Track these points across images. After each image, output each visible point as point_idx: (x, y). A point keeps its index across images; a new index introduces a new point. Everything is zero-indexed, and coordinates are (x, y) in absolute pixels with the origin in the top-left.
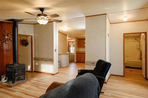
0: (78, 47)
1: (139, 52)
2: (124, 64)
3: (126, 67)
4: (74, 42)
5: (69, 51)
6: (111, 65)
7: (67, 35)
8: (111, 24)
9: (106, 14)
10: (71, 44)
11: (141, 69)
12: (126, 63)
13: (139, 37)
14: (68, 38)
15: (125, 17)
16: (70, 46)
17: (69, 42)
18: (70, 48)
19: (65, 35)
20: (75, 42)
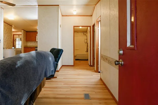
0: (26, 41)
1: (86, 45)
2: (74, 56)
3: (76, 60)
4: (21, 35)
5: (14, 46)
6: (63, 51)
7: (13, 26)
8: (62, 16)
9: (58, 5)
10: (16, 37)
11: (87, 60)
12: (76, 56)
13: (86, 32)
14: (13, 30)
15: (75, 11)
16: (16, 40)
17: (14, 35)
18: (16, 42)
19: (10, 25)
20: (23, 35)
